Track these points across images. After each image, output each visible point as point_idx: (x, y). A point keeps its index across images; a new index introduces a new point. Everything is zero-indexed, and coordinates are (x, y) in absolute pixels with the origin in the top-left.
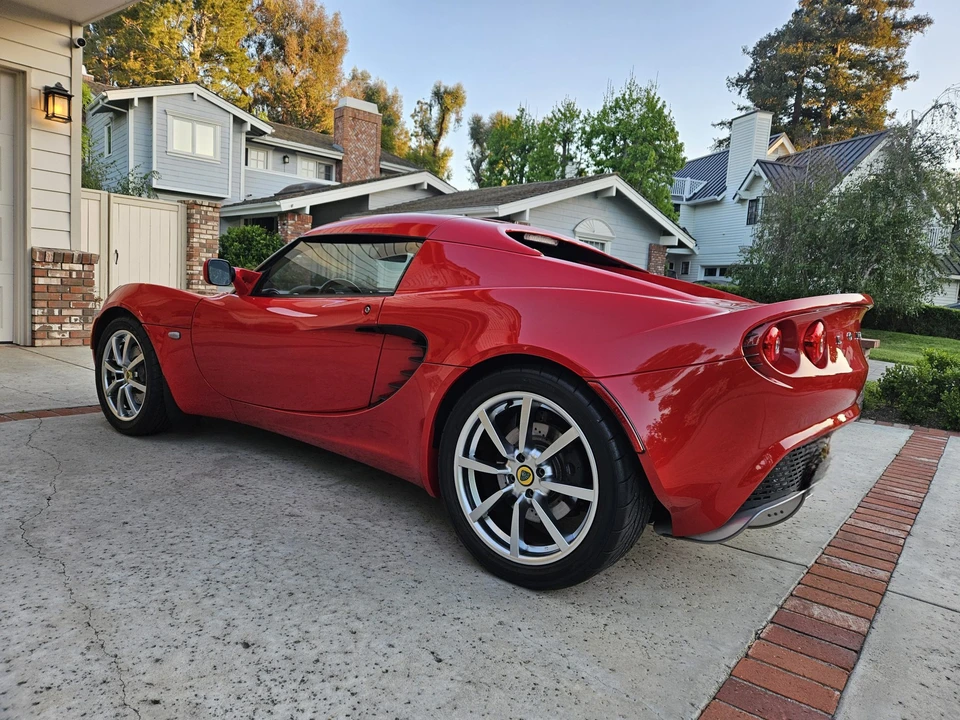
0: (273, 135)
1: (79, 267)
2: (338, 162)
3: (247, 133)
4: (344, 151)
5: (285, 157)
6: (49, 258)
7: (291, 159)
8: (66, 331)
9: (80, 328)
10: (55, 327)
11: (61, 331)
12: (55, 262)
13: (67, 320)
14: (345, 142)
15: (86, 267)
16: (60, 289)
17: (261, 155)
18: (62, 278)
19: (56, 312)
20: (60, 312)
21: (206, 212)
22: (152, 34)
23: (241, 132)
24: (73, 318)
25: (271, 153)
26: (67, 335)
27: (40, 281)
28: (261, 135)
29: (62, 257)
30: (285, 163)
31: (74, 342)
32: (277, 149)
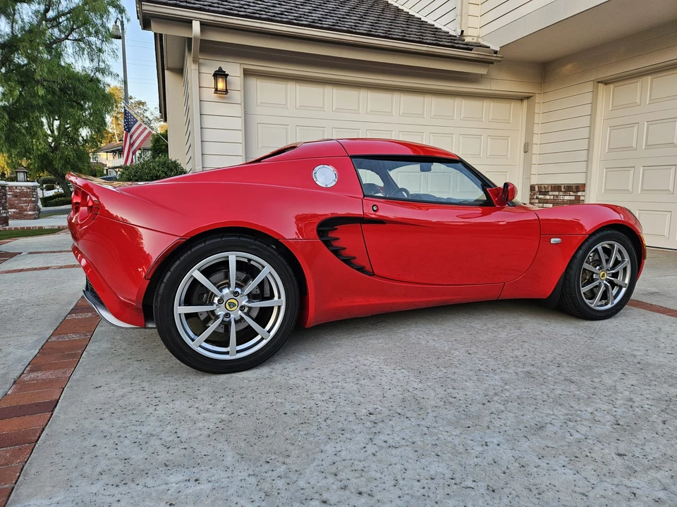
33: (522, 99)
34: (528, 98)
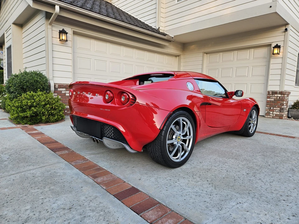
1: (280, 95)
6: (271, 93)
8: (274, 114)
9: (279, 113)
10: (271, 112)
11: (273, 114)
12: (273, 94)
13: (275, 111)
15: (282, 96)
16: (274, 102)
18: (274, 99)
19: (272, 108)
20: (273, 108)
24: (277, 110)
26: (274, 115)
27: (268, 99)
29: (274, 93)
31: (277, 117)
33: (176, 56)
34: (178, 56)
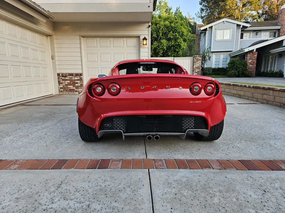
0: (250, 27)
2: (279, 30)
3: (242, 28)
4: (282, 25)
5: (257, 33)
7: (259, 33)
14: (282, 22)
17: (248, 34)
21: (198, 58)
22: (227, 5)
23: (239, 29)
25: (251, 33)
28: (247, 28)
30: (257, 35)
32: (254, 31)
33: (47, 35)
34: (50, 36)
